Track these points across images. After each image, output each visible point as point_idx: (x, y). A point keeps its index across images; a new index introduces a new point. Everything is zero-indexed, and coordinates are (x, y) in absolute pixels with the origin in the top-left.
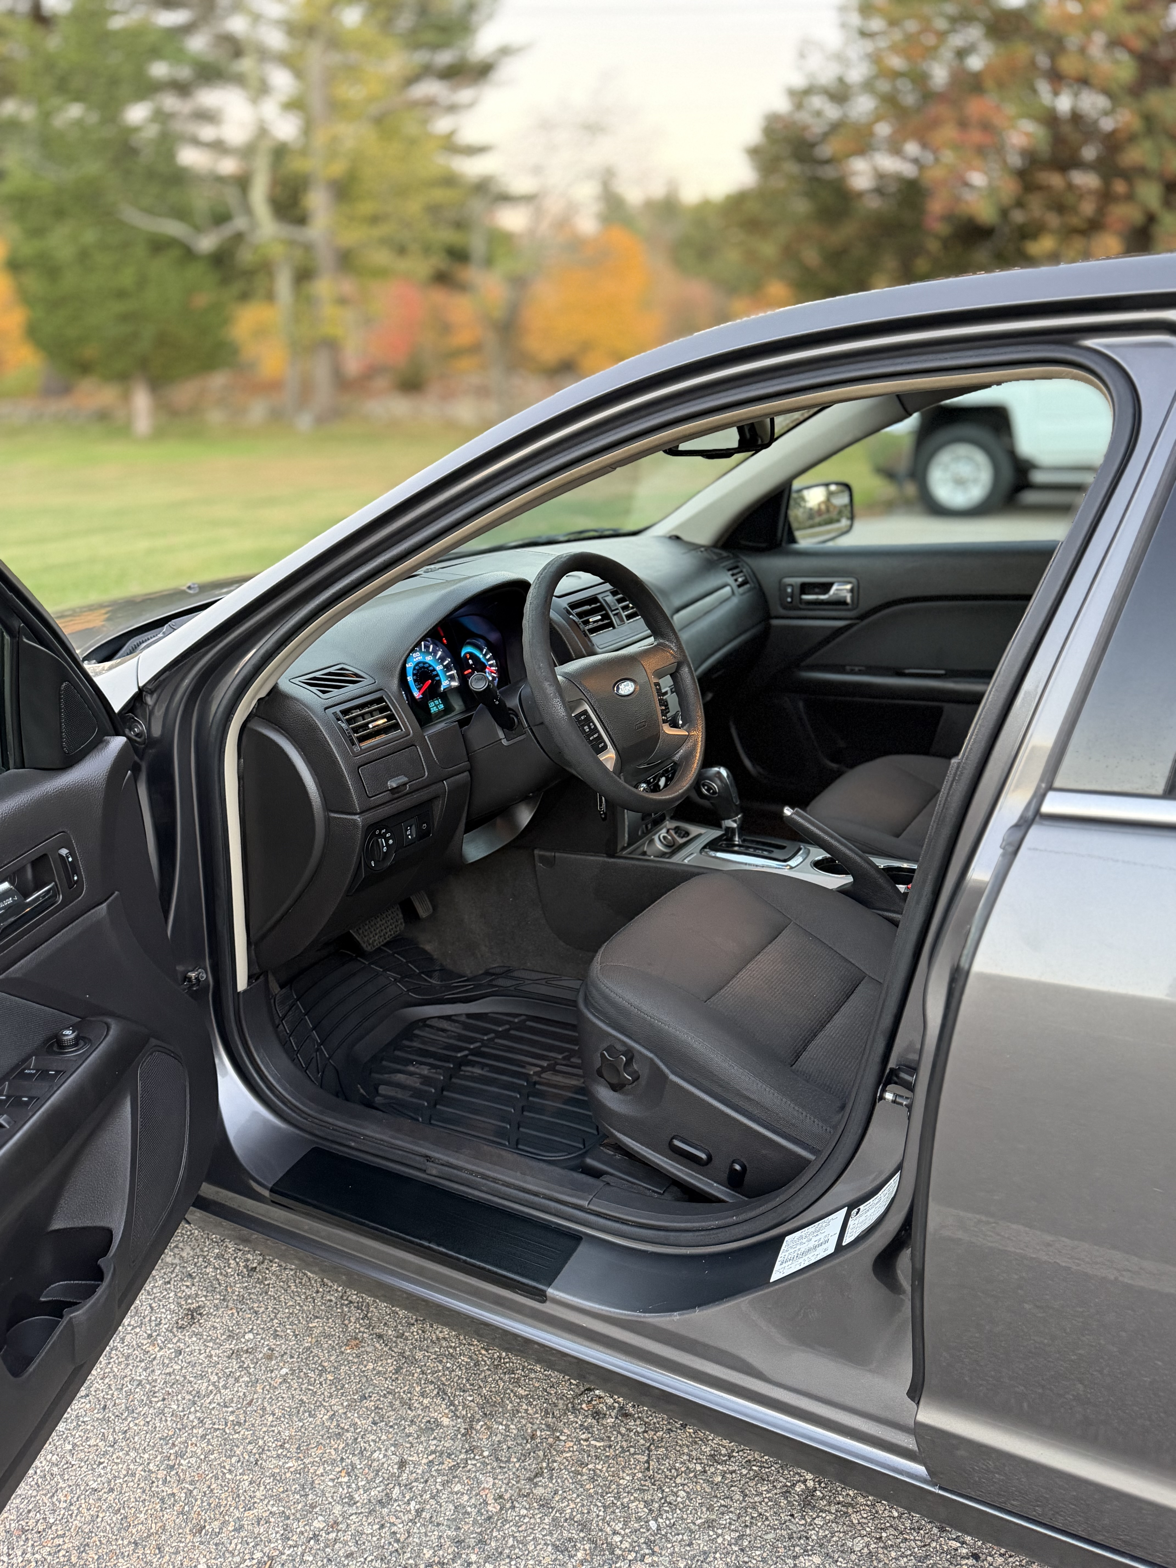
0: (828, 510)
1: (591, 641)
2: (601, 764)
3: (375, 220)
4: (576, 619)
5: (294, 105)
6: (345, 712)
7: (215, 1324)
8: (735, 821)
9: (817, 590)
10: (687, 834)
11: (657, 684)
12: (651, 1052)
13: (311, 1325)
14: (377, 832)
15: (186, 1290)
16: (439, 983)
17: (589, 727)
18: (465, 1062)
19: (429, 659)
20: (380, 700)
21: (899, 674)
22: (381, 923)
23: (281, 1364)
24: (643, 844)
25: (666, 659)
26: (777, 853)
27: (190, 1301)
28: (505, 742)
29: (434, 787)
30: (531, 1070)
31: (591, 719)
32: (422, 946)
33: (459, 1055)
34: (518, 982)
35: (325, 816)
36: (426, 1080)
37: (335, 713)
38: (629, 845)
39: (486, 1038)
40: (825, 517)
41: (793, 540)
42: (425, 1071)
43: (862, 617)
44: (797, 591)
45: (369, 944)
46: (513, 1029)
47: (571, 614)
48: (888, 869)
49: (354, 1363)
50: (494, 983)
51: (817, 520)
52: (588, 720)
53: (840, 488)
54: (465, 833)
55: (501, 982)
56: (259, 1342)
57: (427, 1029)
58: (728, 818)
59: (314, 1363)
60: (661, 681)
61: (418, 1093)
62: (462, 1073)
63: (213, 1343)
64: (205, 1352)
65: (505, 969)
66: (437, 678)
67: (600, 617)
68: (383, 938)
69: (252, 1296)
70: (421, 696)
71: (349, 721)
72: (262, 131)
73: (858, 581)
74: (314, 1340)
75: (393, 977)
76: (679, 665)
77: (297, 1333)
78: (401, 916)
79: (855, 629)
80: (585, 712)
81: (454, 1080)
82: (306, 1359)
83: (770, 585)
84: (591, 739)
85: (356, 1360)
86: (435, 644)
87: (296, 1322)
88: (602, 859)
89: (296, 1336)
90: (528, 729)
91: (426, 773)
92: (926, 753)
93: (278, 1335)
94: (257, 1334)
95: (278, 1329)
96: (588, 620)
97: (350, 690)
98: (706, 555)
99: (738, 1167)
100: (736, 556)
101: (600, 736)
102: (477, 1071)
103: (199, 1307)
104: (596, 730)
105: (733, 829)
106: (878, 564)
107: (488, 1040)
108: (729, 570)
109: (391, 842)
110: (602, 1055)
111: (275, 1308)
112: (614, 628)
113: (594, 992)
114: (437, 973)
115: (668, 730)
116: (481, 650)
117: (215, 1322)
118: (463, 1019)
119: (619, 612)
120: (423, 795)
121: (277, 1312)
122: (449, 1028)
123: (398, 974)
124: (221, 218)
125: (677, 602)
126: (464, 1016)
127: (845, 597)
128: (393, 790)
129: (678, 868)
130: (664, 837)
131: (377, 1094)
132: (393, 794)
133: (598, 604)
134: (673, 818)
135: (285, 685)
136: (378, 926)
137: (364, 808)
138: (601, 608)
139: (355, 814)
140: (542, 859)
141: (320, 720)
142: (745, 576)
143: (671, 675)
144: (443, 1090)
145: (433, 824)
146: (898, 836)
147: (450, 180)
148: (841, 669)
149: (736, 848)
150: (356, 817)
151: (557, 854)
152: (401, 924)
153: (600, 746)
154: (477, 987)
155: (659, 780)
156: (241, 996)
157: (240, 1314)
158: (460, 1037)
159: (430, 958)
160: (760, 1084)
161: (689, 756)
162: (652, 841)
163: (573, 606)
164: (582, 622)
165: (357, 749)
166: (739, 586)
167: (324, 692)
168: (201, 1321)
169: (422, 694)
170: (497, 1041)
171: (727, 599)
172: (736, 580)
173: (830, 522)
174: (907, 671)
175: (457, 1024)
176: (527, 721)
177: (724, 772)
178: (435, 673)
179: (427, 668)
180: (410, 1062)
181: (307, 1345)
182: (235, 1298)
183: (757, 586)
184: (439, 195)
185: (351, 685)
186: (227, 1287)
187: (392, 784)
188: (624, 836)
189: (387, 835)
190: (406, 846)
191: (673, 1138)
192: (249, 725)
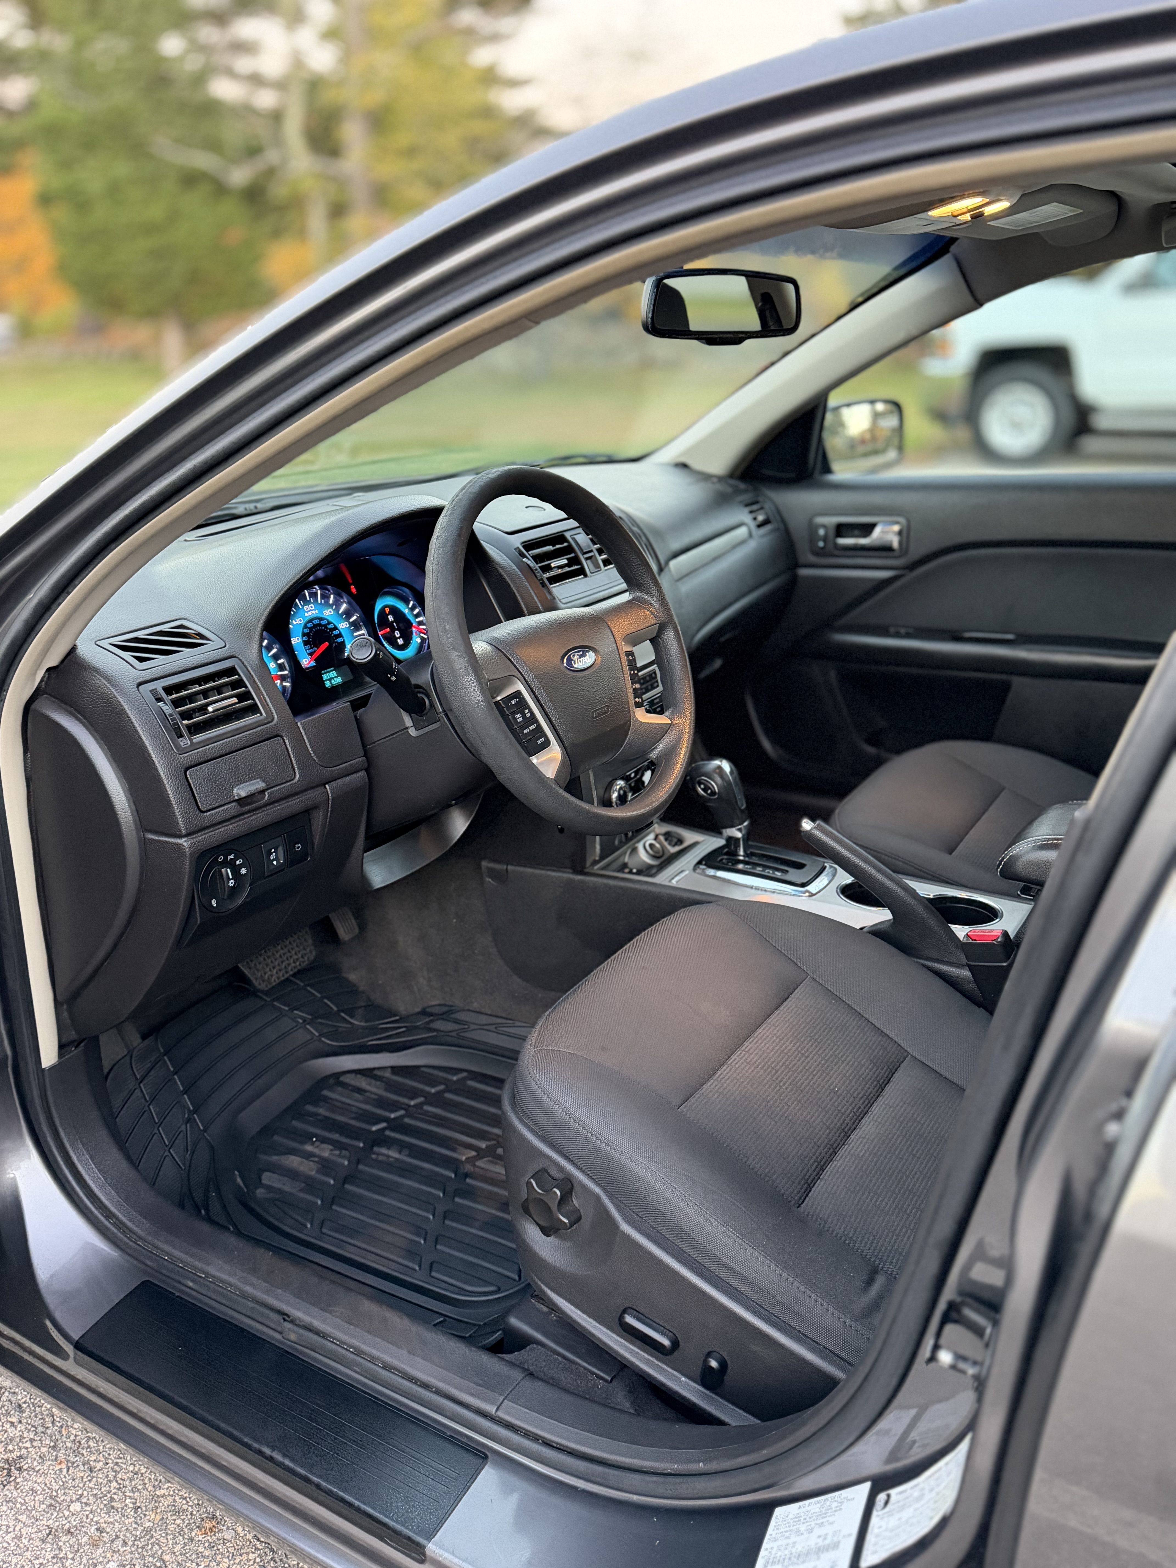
0: (874, 438)
1: (550, 593)
2: (534, 769)
3: (411, 152)
4: (531, 563)
5: (331, 34)
6: (169, 690)
7: (36, 1485)
8: (740, 830)
9: (857, 532)
10: (680, 841)
11: (630, 654)
12: (598, 1184)
13: (158, 1493)
14: (221, 859)
15: (9, 1430)
16: (363, 1024)
17: (524, 715)
18: (379, 1140)
19: (328, 613)
20: (231, 671)
21: (957, 638)
22: (282, 951)
23: (109, 1555)
24: (625, 853)
25: (645, 619)
26: (793, 874)
27: (10, 1447)
28: (413, 732)
29: (310, 794)
30: (464, 1154)
31: (527, 703)
32: (344, 975)
33: (374, 1128)
34: (462, 1027)
35: (139, 838)
36: (326, 1166)
37: (154, 692)
38: (602, 857)
39: (412, 1103)
40: (869, 447)
41: (827, 470)
42: (325, 1151)
43: (913, 566)
44: (832, 533)
45: (263, 981)
46: (450, 1091)
47: (524, 556)
48: (939, 903)
49: (204, 1557)
50: (432, 1025)
51: (861, 449)
52: (522, 705)
53: (890, 407)
54: (365, 851)
55: (439, 1025)
56: (87, 1517)
57: (340, 1089)
58: (732, 826)
59: (153, 1556)
60: (636, 650)
61: (310, 1185)
62: (374, 1156)
63: (28, 1516)
64: (14, 1530)
65: (445, 1009)
66: (340, 640)
67: (566, 561)
68: (283, 971)
69: (91, 1443)
70: (313, 663)
71: (176, 703)
72: (298, 62)
73: (908, 521)
74: (158, 1517)
75: (301, 1017)
76: (662, 628)
77: (138, 1504)
78: (310, 941)
79: (898, 583)
80: (518, 694)
81: (361, 1167)
82: (142, 1548)
83: (797, 524)
84: (525, 732)
85: (207, 1553)
86: (338, 595)
87: (140, 1487)
88: (568, 875)
89: (136, 1509)
90: (442, 714)
91: (298, 776)
92: (986, 737)
93: (113, 1507)
94: (86, 1504)
95: (115, 1497)
96: (549, 564)
97: (186, 657)
98: (719, 487)
99: (714, 1364)
100: (756, 489)
101: (539, 728)
102: (394, 1154)
103: (21, 1457)
104: (533, 719)
105: (737, 840)
106: (934, 499)
107: (414, 1106)
108: (747, 505)
109: (243, 871)
110: (529, 1184)
111: (117, 1464)
112: (586, 576)
113: (522, 1088)
114: (360, 1011)
115: (642, 716)
116: (407, 602)
117: (36, 1482)
118: (387, 1074)
119: (595, 555)
120: (295, 804)
121: (118, 1469)
122: (368, 1088)
123: (308, 1014)
124: (253, 151)
125: (676, 546)
126: (389, 1070)
127: (891, 542)
128: (241, 801)
129: (663, 891)
130: (651, 845)
131: (259, 1183)
132: (239, 804)
133: (566, 544)
134: (664, 819)
135: (87, 650)
136: (278, 956)
137: (192, 829)
138: (569, 549)
139: (180, 836)
140: (492, 873)
141: (130, 702)
142: (766, 514)
143: (652, 640)
144: (344, 1182)
145: (313, 843)
146: (951, 852)
147: (488, 112)
148: (883, 631)
149: (740, 866)
150: (181, 841)
151: (510, 867)
152: (311, 952)
153: (539, 742)
154: (410, 1030)
155: (643, 775)
156: (46, 1073)
157: (70, 1472)
158: (381, 1103)
159: (353, 991)
160: (750, 1250)
161: (670, 754)
162: (634, 850)
163: (529, 545)
164: (539, 567)
165: (184, 742)
166: (759, 526)
167: (141, 660)
168: (18, 1481)
169: (316, 660)
170: (426, 1108)
171: (742, 542)
172: (755, 519)
173: (875, 452)
174: (968, 635)
175: (378, 1083)
176: (441, 704)
177: (726, 766)
178: (336, 632)
179: (325, 626)
180: (308, 1137)
181: (148, 1524)
182: (69, 1445)
183: (782, 527)
184: (479, 127)
185: (188, 650)
186: (61, 1427)
187: (241, 791)
188: (595, 848)
189: (238, 862)
190: (268, 877)
191: (624, 1311)
192: (36, 706)
